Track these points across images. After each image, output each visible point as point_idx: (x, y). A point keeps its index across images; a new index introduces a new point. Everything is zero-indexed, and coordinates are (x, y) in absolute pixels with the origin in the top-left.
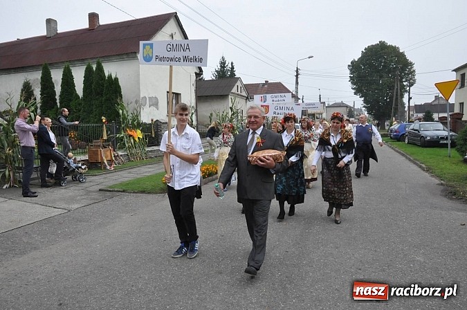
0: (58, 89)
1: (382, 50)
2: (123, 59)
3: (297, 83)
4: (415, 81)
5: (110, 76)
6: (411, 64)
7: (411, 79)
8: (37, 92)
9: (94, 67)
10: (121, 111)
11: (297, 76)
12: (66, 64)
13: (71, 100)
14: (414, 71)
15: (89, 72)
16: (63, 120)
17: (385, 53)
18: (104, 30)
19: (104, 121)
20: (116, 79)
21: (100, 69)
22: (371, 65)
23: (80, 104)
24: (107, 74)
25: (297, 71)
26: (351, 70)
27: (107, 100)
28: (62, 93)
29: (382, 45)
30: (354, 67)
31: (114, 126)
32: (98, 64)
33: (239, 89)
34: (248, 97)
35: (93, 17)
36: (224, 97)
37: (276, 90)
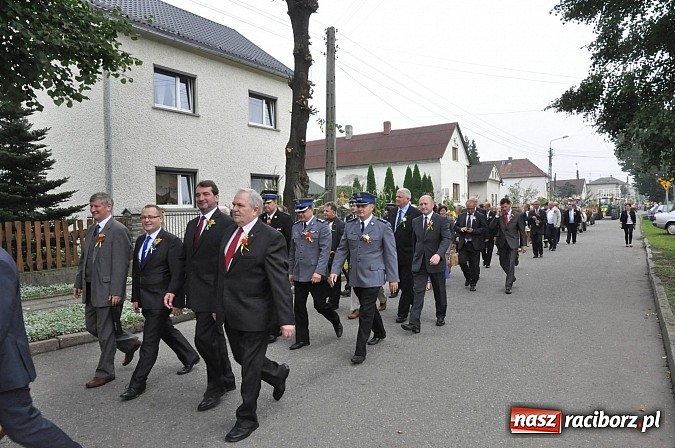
3: (550, 164)
5: (425, 177)
9: (413, 170)
11: (550, 157)
12: (389, 165)
20: (430, 178)
21: (417, 171)
24: (422, 175)
25: (550, 152)
32: (416, 167)
33: (494, 174)
34: (501, 182)
35: (387, 125)
36: (482, 183)
37: (522, 168)
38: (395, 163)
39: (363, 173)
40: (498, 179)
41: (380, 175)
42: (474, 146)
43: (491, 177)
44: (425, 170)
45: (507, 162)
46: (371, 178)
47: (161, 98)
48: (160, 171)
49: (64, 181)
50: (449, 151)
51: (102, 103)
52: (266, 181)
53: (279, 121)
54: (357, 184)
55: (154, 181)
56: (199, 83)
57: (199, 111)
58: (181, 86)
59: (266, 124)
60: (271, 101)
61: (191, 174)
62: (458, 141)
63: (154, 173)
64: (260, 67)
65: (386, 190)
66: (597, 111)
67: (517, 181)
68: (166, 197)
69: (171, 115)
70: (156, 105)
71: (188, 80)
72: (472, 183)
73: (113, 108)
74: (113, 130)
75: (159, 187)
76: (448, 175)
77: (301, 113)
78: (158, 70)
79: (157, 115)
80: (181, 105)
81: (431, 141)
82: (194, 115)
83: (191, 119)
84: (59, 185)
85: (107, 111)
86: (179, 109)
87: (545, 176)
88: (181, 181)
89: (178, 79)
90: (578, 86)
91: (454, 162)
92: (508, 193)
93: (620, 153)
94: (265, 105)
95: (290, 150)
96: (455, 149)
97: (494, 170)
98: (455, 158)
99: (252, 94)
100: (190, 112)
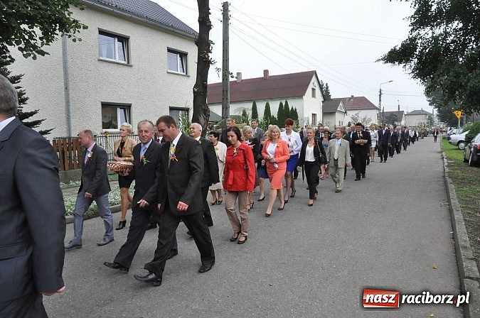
3: (380, 101)
5: (292, 109)
9: (284, 103)
11: (380, 95)
12: (267, 101)
20: (295, 110)
21: (287, 104)
25: (380, 92)
32: (286, 102)
33: (341, 107)
34: (346, 112)
35: (266, 72)
36: (333, 113)
37: (360, 103)
38: (272, 99)
39: (249, 106)
40: (343, 110)
41: (261, 108)
42: (327, 88)
43: (338, 109)
44: (292, 104)
45: (350, 99)
46: (254, 110)
47: (104, 53)
48: (104, 105)
49: (35, 112)
50: (309, 91)
51: (62, 56)
52: (180, 112)
53: (189, 69)
54: (244, 114)
55: (101, 112)
56: (131, 42)
57: (132, 62)
58: (118, 44)
59: (180, 72)
60: (183, 55)
61: (127, 108)
62: (316, 84)
63: (101, 107)
64: (175, 30)
65: (265, 118)
66: (412, 63)
67: (356, 112)
68: (109, 123)
69: (112, 65)
70: (101, 58)
71: (124, 40)
72: (325, 114)
73: (69, 60)
74: (70, 75)
75: (104, 117)
76: (309, 107)
77: (204, 64)
78: (102, 32)
79: (102, 65)
80: (118, 58)
81: (297, 84)
82: (129, 65)
83: (126, 68)
84: (32, 115)
85: (65, 62)
86: (117, 61)
87: (377, 108)
88: (120, 112)
89: (117, 39)
90: (400, 46)
91: (313, 99)
92: (350, 120)
93: (428, 93)
94: (179, 58)
95: (196, 90)
96: (313, 89)
97: (341, 104)
98: (314, 95)
99: (170, 50)
100: (126, 63)
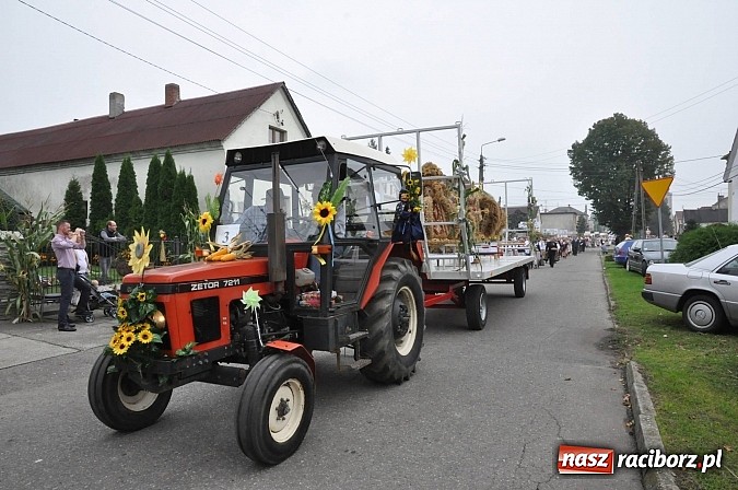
0: (114, 191)
1: (618, 126)
2: (203, 149)
4: (673, 173)
5: (183, 174)
6: (667, 148)
7: (666, 170)
8: (87, 196)
9: (162, 160)
10: (187, 223)
12: (126, 157)
13: (130, 206)
14: (672, 158)
15: (154, 167)
16: (104, 235)
17: (624, 131)
18: (185, 107)
19: (162, 235)
20: (191, 178)
21: (170, 163)
22: (603, 151)
23: (141, 212)
24: (178, 172)
25: (481, 161)
26: (573, 158)
27: (176, 206)
28: (118, 195)
29: (619, 119)
30: (577, 152)
31: (178, 242)
32: (169, 157)
35: (172, 90)
46: (100, 181)
96: (280, 131)
